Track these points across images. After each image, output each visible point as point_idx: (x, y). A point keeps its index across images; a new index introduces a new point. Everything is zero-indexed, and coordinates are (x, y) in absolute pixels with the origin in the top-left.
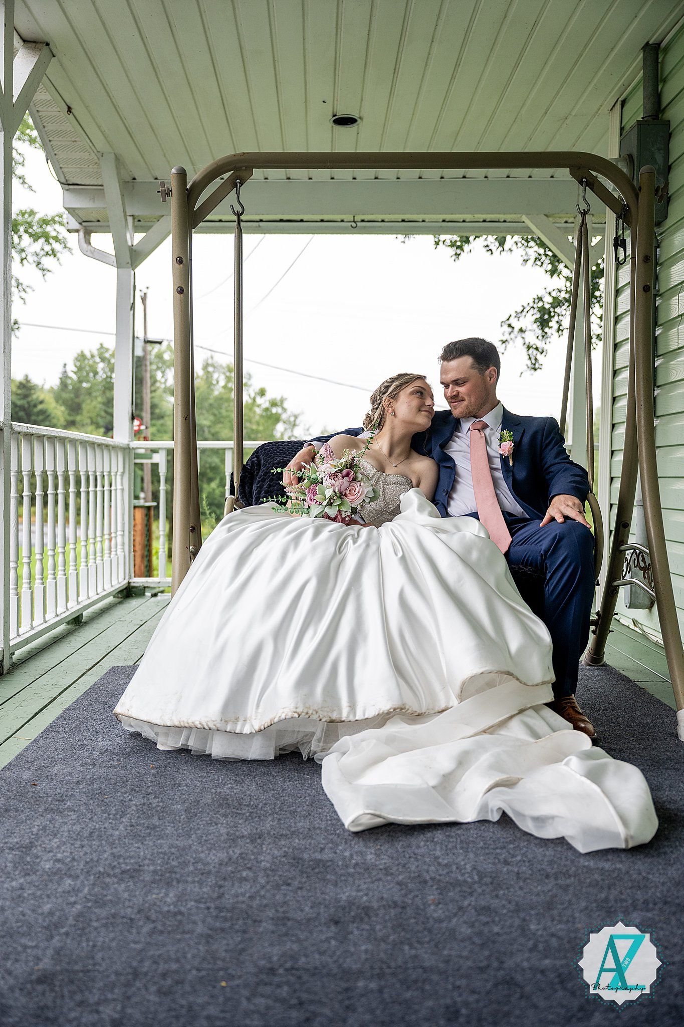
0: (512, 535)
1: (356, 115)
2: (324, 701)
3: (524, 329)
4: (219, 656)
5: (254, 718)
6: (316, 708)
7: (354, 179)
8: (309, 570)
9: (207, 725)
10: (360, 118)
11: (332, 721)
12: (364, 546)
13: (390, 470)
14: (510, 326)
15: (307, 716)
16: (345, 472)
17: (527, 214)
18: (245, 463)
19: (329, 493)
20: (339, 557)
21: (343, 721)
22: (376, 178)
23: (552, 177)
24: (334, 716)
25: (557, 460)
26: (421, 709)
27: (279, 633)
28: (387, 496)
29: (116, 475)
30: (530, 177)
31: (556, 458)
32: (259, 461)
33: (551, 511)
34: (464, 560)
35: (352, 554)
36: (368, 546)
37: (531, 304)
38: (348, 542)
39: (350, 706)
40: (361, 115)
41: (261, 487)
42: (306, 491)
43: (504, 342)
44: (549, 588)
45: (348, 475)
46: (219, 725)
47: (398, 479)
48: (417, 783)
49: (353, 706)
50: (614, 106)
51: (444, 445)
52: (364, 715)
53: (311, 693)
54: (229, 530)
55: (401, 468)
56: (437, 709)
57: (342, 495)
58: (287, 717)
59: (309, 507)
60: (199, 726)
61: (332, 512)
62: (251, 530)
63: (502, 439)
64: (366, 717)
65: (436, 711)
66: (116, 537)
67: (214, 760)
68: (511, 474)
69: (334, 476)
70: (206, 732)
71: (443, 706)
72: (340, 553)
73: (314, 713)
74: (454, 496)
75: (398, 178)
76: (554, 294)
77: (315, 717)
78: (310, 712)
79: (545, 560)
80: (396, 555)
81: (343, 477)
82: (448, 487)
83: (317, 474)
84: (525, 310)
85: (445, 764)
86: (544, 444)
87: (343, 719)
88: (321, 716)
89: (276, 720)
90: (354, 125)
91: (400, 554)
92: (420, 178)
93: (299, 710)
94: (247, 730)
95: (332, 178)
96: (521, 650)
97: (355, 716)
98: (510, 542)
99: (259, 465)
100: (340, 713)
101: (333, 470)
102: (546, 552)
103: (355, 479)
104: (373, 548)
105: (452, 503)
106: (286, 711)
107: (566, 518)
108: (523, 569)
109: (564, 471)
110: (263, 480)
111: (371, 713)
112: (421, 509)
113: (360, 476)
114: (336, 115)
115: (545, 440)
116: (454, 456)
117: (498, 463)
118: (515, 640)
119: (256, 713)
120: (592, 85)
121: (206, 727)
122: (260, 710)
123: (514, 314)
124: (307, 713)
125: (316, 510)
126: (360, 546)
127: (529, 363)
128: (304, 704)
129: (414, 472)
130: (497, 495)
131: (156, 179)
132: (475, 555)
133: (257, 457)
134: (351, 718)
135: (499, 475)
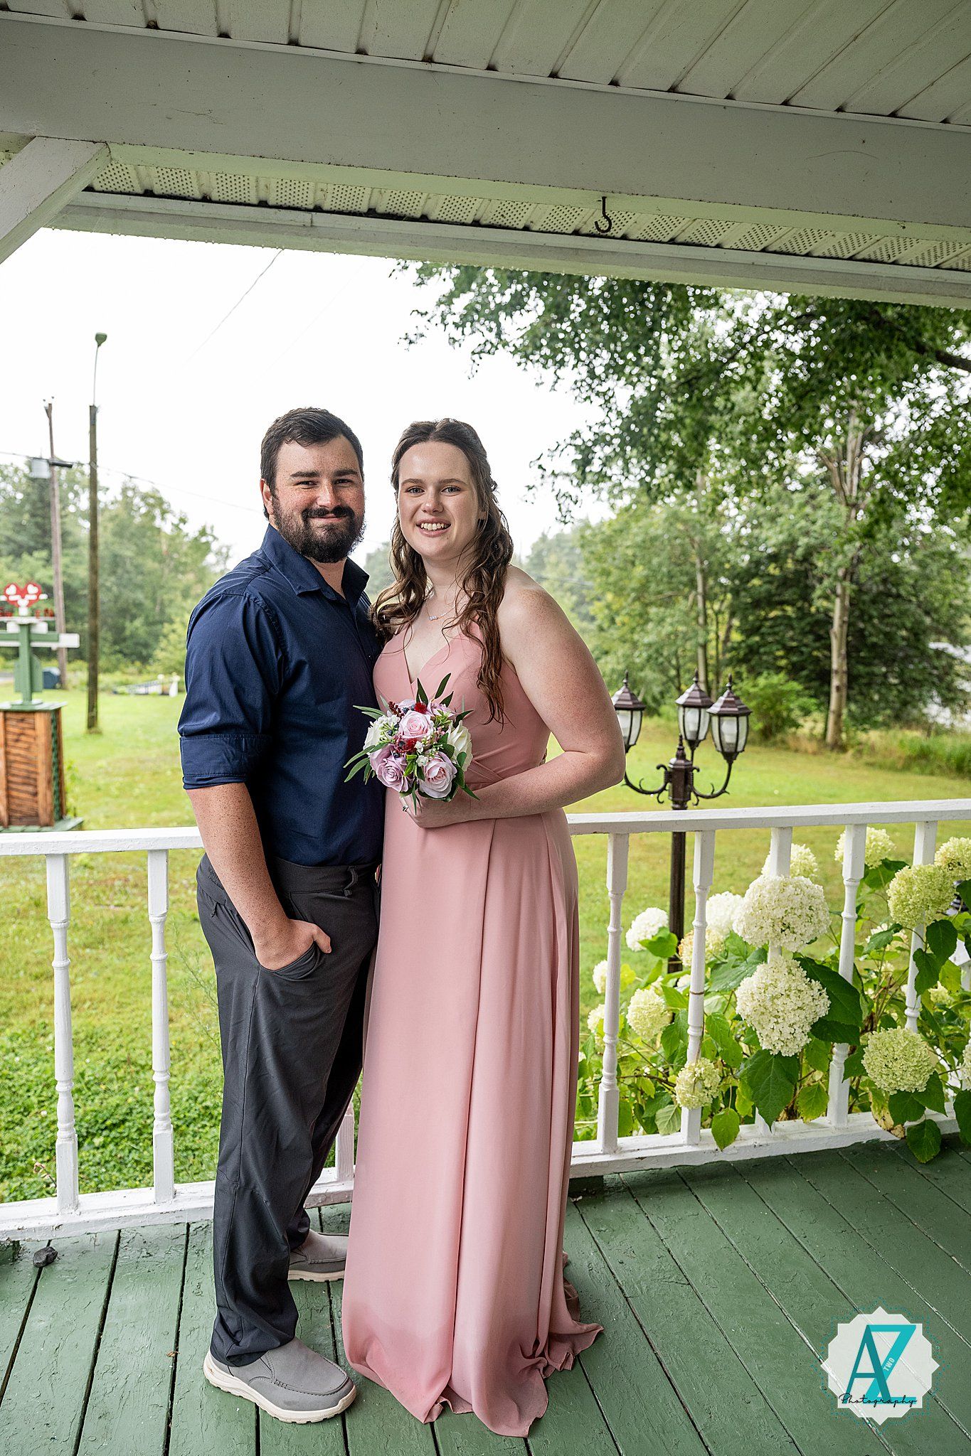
3: (556, 472)
14: (540, 467)
37: (569, 441)
43: (530, 488)
76: (595, 429)
84: (560, 448)
123: (546, 453)
127: (559, 515)
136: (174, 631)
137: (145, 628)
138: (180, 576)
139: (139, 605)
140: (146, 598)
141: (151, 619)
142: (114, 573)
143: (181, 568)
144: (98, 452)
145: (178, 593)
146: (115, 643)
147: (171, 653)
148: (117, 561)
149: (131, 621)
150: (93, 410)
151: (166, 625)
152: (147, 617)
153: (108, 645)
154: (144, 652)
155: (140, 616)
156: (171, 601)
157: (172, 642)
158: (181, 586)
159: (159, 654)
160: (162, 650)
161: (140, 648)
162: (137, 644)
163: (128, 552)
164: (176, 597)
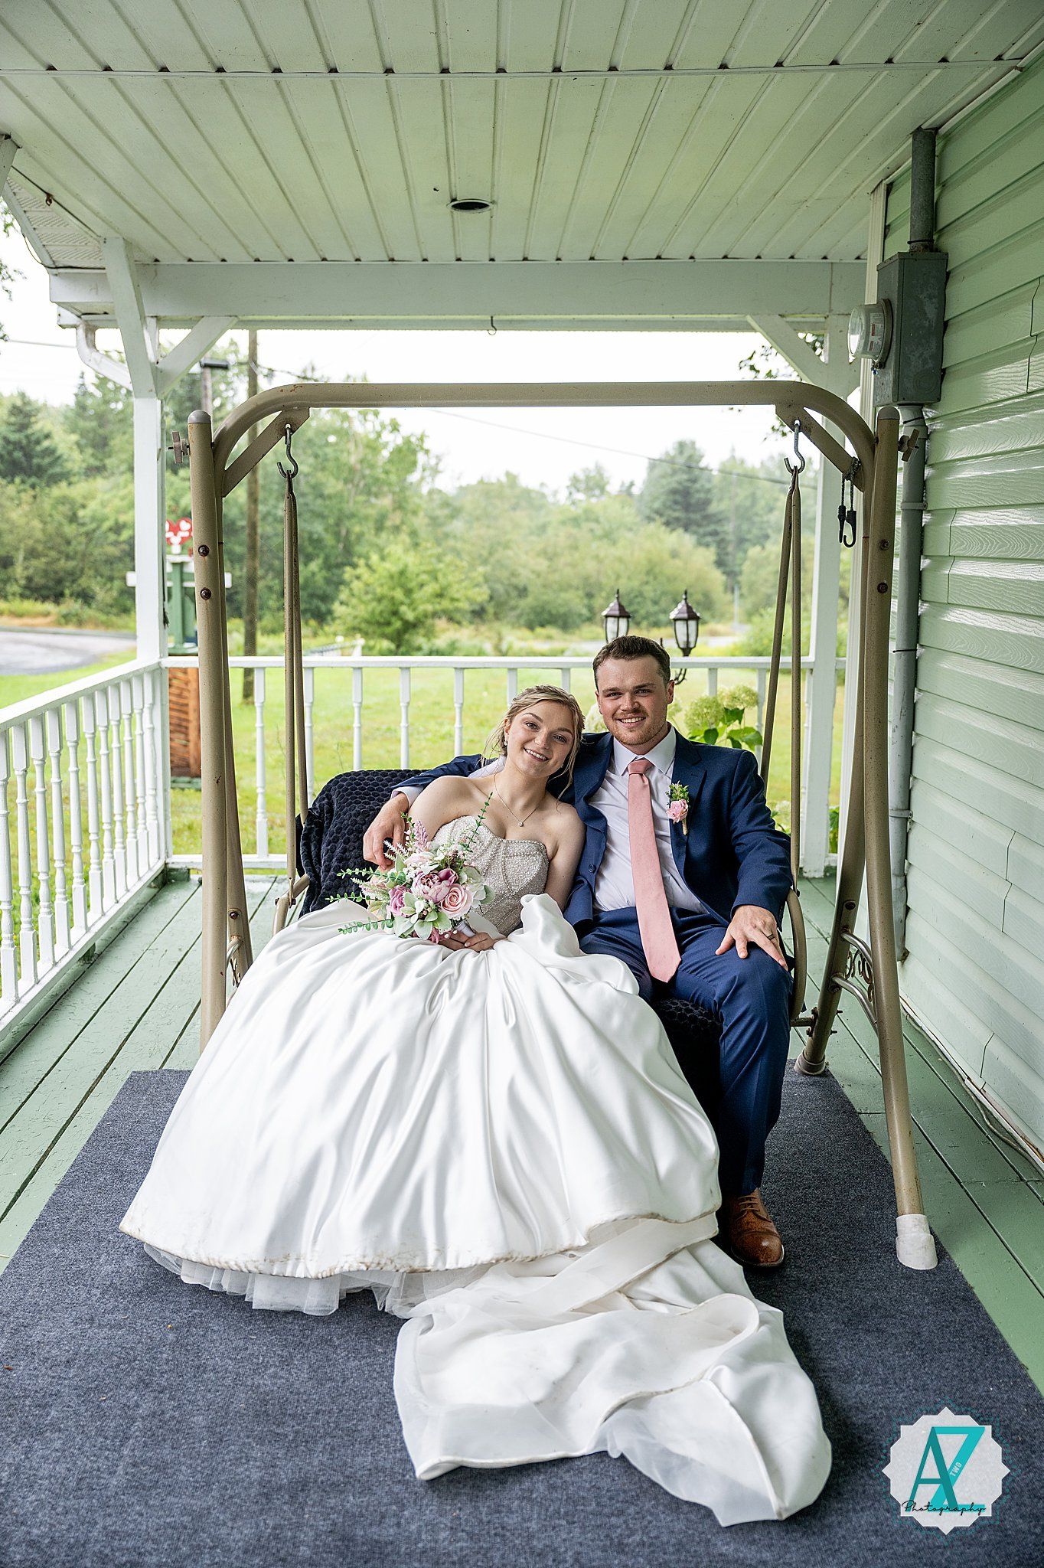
0: (682, 951)
1: (486, 200)
2: (403, 1244)
4: (262, 1167)
5: (309, 1257)
6: (391, 1256)
7: (492, 260)
8: (386, 1043)
9: (246, 1267)
10: (493, 202)
11: (413, 1271)
12: (464, 1001)
13: (513, 834)
15: (378, 1268)
16: (443, 873)
17: (753, 315)
18: (310, 806)
19: (420, 906)
20: (429, 1019)
21: (429, 1271)
22: (525, 259)
23: (792, 257)
24: (417, 1264)
25: (750, 827)
26: (536, 1251)
27: (344, 1137)
28: (510, 873)
29: (141, 714)
30: (759, 257)
31: (749, 822)
32: (331, 804)
33: (733, 931)
34: (599, 1033)
35: (448, 1012)
36: (469, 1001)
38: (443, 992)
39: (438, 1250)
40: (495, 199)
41: (333, 851)
42: (390, 893)
44: (726, 1045)
45: (447, 877)
46: (261, 1268)
47: (525, 847)
48: (517, 1400)
49: (442, 1250)
50: (876, 187)
51: (592, 795)
52: (457, 1264)
53: (384, 1234)
54: (280, 959)
55: (531, 827)
56: (560, 1248)
57: (438, 906)
58: (351, 1269)
59: (393, 918)
60: (235, 1268)
61: (424, 932)
62: (311, 960)
63: (672, 796)
64: (459, 1266)
65: (557, 1251)
66: (144, 804)
67: (256, 1310)
68: (684, 849)
69: (428, 879)
70: (244, 1275)
71: (566, 1244)
72: (430, 1011)
73: (389, 1262)
74: (605, 873)
75: (558, 259)
77: (390, 1268)
78: (383, 1262)
79: (719, 1008)
80: (507, 1022)
81: (441, 880)
82: (597, 861)
83: (405, 871)
85: (558, 1365)
86: (734, 798)
87: (428, 1268)
88: (398, 1266)
89: (337, 1271)
90: (485, 209)
91: (512, 1022)
92: (592, 258)
93: (368, 1260)
94: (300, 1273)
95: (459, 260)
96: (673, 1171)
97: (444, 1263)
98: (678, 964)
99: (331, 811)
100: (425, 1260)
101: (427, 869)
102: (722, 999)
103: (457, 881)
104: (477, 1004)
105: (602, 884)
106: (351, 1259)
107: (751, 946)
108: (691, 1011)
109: (759, 848)
110: (336, 840)
111: (466, 1262)
112: (547, 934)
113: (465, 877)
114: (455, 200)
115: (736, 791)
116: (605, 811)
117: (667, 831)
118: (665, 1153)
119: (313, 1251)
120: (839, 171)
121: (244, 1270)
122: (317, 1248)
124: (379, 1264)
125: (401, 926)
126: (458, 1002)
128: (375, 1250)
129: (549, 833)
130: (664, 879)
131: (190, 260)
132: (616, 1021)
133: (329, 797)
134: (440, 1267)
135: (668, 847)
136: (358, 578)
137: (324, 573)
138: (373, 500)
139: (317, 542)
140: (326, 530)
141: (333, 561)
143: (374, 489)
144: (258, 347)
145: (371, 524)
147: (354, 607)
149: (306, 564)
151: (348, 569)
152: (327, 558)
153: (274, 596)
154: (323, 608)
155: (318, 556)
156: (360, 536)
157: (356, 592)
158: (372, 512)
159: (338, 608)
160: (342, 603)
161: (316, 602)
162: (313, 596)
164: (368, 529)
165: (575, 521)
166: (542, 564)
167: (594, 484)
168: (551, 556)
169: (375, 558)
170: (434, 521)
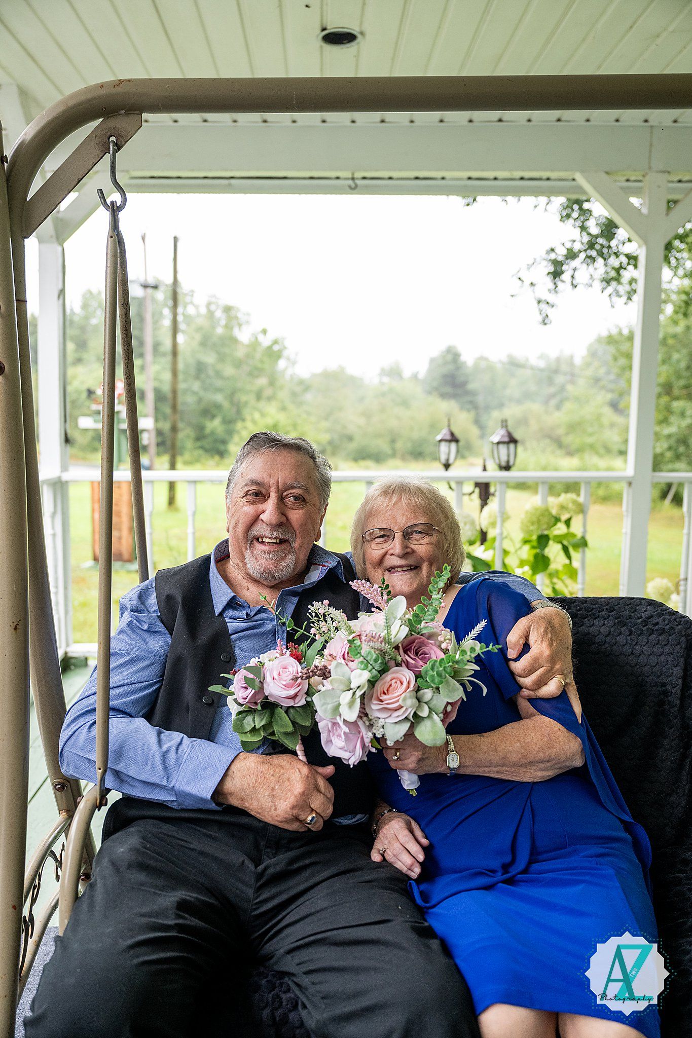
136: (246, 428)
137: (222, 426)
138: (254, 380)
139: (218, 407)
140: (225, 400)
141: (228, 418)
142: (197, 377)
143: (255, 373)
145: (253, 395)
146: (198, 439)
148: (200, 368)
149: (211, 421)
150: (176, 239)
152: (224, 417)
154: (222, 447)
155: (219, 415)
156: (246, 403)
158: (254, 388)
161: (218, 444)
162: (216, 441)
163: (210, 359)
164: (251, 399)
165: (384, 395)
166: (362, 421)
167: (394, 372)
168: (367, 415)
169: (257, 416)
170: (294, 394)
